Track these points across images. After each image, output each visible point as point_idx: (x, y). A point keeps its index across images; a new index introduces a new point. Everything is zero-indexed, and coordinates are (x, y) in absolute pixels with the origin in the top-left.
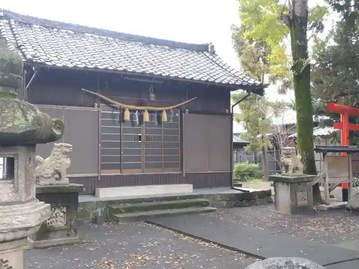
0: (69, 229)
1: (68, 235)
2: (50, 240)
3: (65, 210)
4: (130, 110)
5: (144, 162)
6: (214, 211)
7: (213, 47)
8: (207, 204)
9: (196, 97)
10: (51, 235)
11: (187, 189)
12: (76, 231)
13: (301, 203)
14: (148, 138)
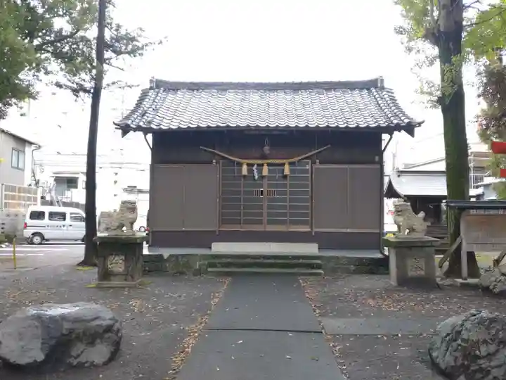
0: (127, 275)
1: (126, 280)
2: (111, 282)
3: (123, 257)
4: (248, 165)
5: (266, 218)
6: (320, 274)
7: (382, 81)
8: (319, 267)
9: (329, 146)
10: (112, 278)
11: (311, 249)
12: (132, 277)
13: (411, 273)
14: (270, 193)
